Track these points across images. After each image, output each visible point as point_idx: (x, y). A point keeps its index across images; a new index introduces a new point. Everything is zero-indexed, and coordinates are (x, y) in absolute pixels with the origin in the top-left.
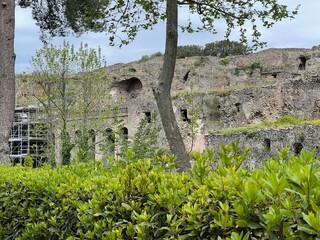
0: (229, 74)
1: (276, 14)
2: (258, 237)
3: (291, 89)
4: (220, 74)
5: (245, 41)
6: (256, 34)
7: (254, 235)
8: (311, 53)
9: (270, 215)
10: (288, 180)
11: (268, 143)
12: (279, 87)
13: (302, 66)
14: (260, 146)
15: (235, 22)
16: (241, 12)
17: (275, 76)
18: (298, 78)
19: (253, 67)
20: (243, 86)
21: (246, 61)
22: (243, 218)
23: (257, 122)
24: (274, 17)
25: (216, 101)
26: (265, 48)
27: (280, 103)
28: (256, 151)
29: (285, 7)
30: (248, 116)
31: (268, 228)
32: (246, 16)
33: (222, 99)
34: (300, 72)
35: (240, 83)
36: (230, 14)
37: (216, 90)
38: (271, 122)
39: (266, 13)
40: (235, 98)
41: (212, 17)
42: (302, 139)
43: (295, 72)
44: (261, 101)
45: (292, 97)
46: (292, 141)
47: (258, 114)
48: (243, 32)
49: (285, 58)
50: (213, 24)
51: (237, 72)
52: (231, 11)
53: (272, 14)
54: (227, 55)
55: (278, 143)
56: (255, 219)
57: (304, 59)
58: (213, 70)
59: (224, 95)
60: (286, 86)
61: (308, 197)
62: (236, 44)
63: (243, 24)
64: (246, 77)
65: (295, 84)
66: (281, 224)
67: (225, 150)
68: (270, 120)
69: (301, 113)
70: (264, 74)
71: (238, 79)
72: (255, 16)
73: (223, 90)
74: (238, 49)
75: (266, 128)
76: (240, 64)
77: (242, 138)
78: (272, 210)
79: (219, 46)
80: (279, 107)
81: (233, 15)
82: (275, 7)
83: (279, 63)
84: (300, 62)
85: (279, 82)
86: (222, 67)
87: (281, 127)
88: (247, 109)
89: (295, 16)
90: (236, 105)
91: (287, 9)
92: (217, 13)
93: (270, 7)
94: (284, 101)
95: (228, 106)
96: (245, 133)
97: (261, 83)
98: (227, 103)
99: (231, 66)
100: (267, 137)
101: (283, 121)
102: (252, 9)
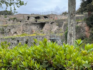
0: (7, 21)
1: (21, 4)
2: (10, 69)
3: (25, 26)
4: (4, 20)
5: (11, 11)
6: (15, 9)
7: (9, 69)
8: (31, 16)
9: (13, 63)
10: (19, 52)
11: (18, 41)
12: (22, 25)
13: (28, 19)
14: (16, 42)
15: (8, 5)
16: (10, 2)
17: (21, 22)
18: (27, 23)
19: (14, 19)
20: (11, 24)
21: (12, 17)
22: (6, 64)
23: (15, 35)
24: (20, 5)
25: (3, 28)
26: (17, 13)
27: (22, 30)
28: (15, 43)
29: (23, 2)
30: (12, 33)
31: (12, 66)
32: (12, 4)
33: (4, 28)
34: (28, 21)
35: (10, 23)
36: (7, 3)
37: (3, 25)
38: (19, 35)
39: (18, 3)
40: (9, 28)
41: (2, 3)
42: (28, 40)
43: (26, 21)
44: (16, 29)
45: (25, 28)
46: (25, 41)
47: (16, 33)
48: (11, 8)
49: (24, 17)
50: (2, 5)
51: (9, 20)
52: (7, 2)
53: (19, 4)
54: (6, 15)
55: (21, 41)
56: (9, 64)
57: (29, 17)
58: (2, 19)
59: (5, 27)
60: (24, 25)
61: (24, 57)
62: (9, 12)
63: (11, 6)
64: (12, 22)
65: (26, 24)
66: (16, 65)
67: (2, 43)
68: (19, 34)
69: (28, 33)
70: (17, 21)
71: (10, 22)
72: (14, 4)
73: (5, 25)
74: (10, 13)
75: (18, 37)
76: (10, 18)
77: (11, 40)
78: (14, 61)
79: (4, 12)
80: (22, 31)
81: (8, 3)
82: (20, 2)
83: (22, 18)
84: (27, 18)
85: (22, 24)
86: (5, 18)
87: (22, 37)
88: (12, 31)
89: (26, 5)
90: (9, 30)
91: (24, 3)
92: (3, 2)
93: (19, 1)
94: (23, 29)
95: (6, 30)
96: (11, 38)
97: (17, 24)
98: (6, 29)
99: (8, 18)
100: (18, 39)
101: (22, 35)
102: (14, 2)
